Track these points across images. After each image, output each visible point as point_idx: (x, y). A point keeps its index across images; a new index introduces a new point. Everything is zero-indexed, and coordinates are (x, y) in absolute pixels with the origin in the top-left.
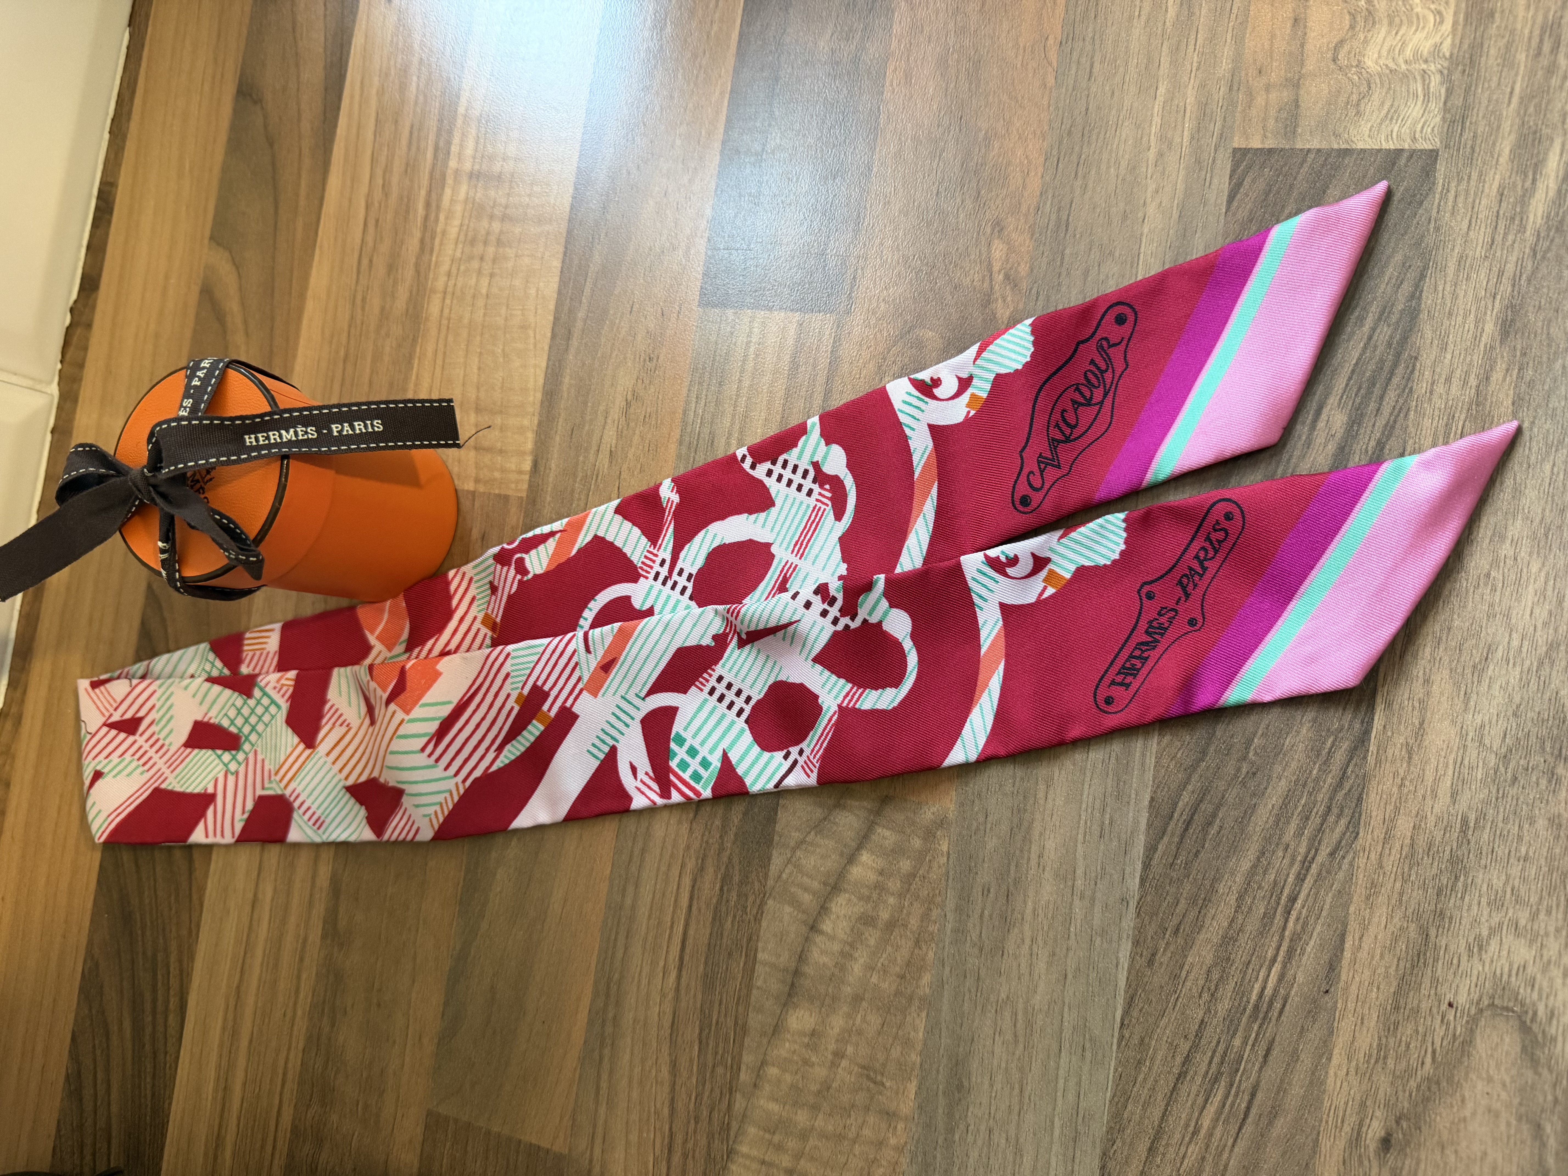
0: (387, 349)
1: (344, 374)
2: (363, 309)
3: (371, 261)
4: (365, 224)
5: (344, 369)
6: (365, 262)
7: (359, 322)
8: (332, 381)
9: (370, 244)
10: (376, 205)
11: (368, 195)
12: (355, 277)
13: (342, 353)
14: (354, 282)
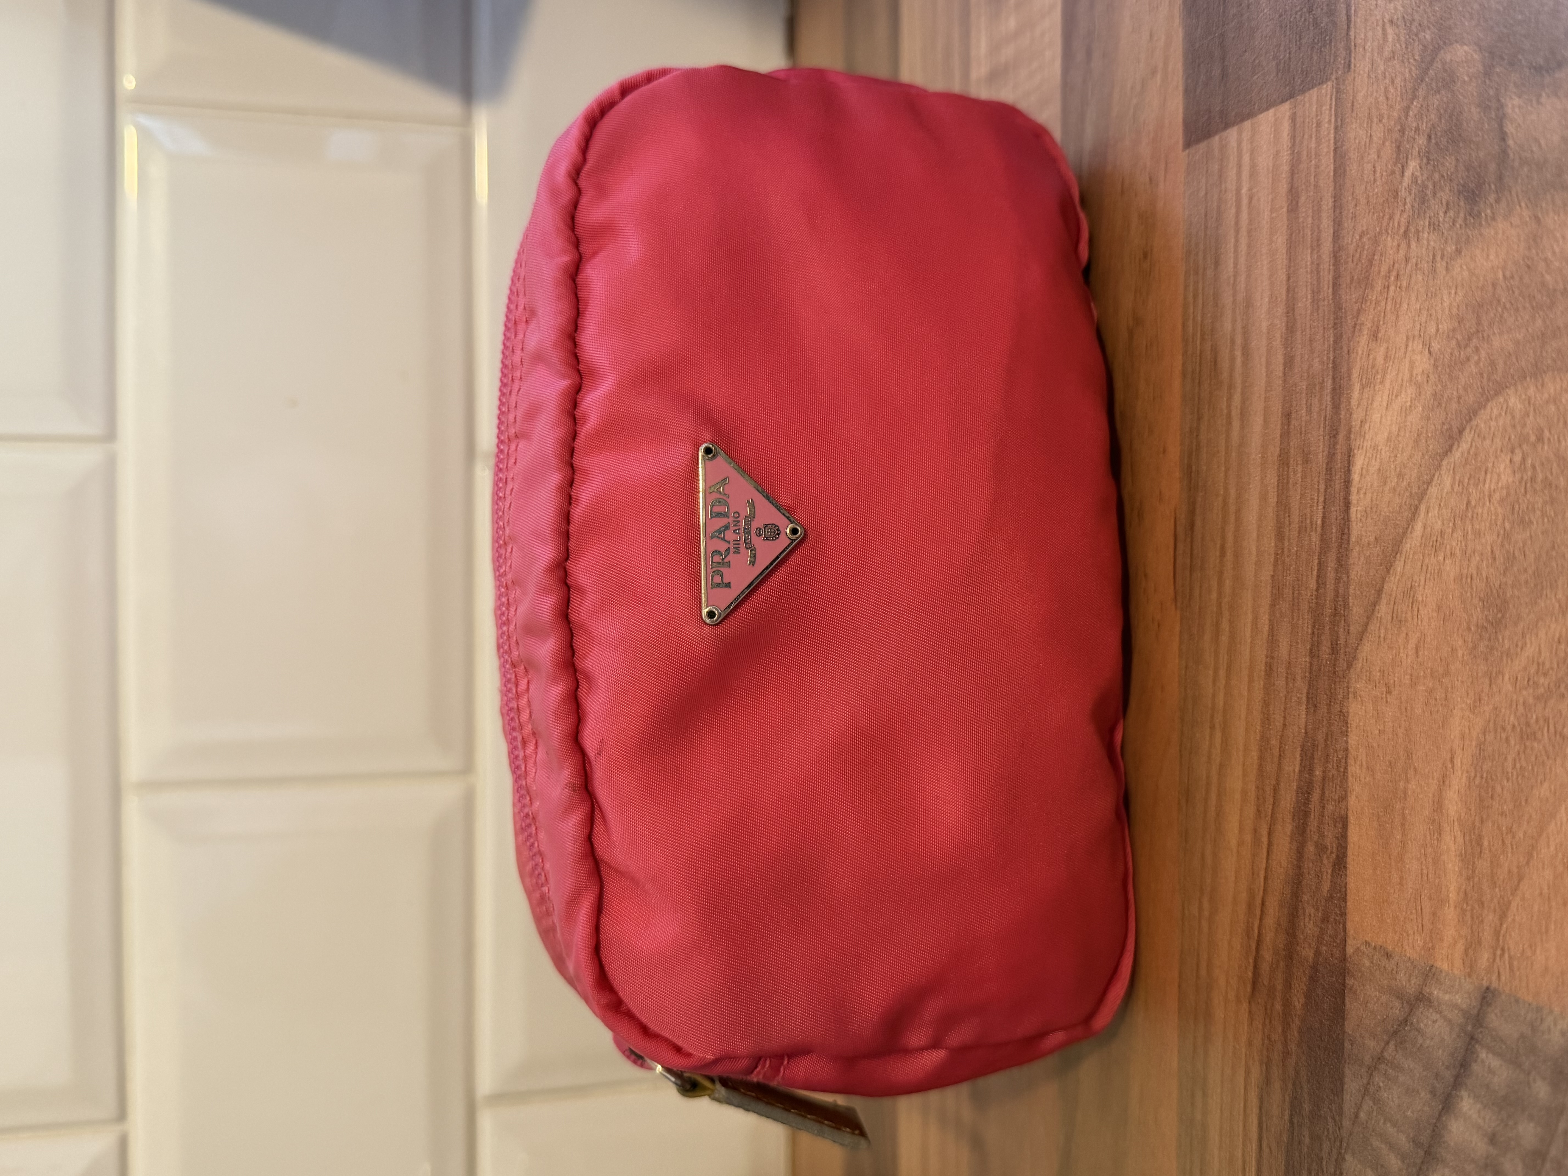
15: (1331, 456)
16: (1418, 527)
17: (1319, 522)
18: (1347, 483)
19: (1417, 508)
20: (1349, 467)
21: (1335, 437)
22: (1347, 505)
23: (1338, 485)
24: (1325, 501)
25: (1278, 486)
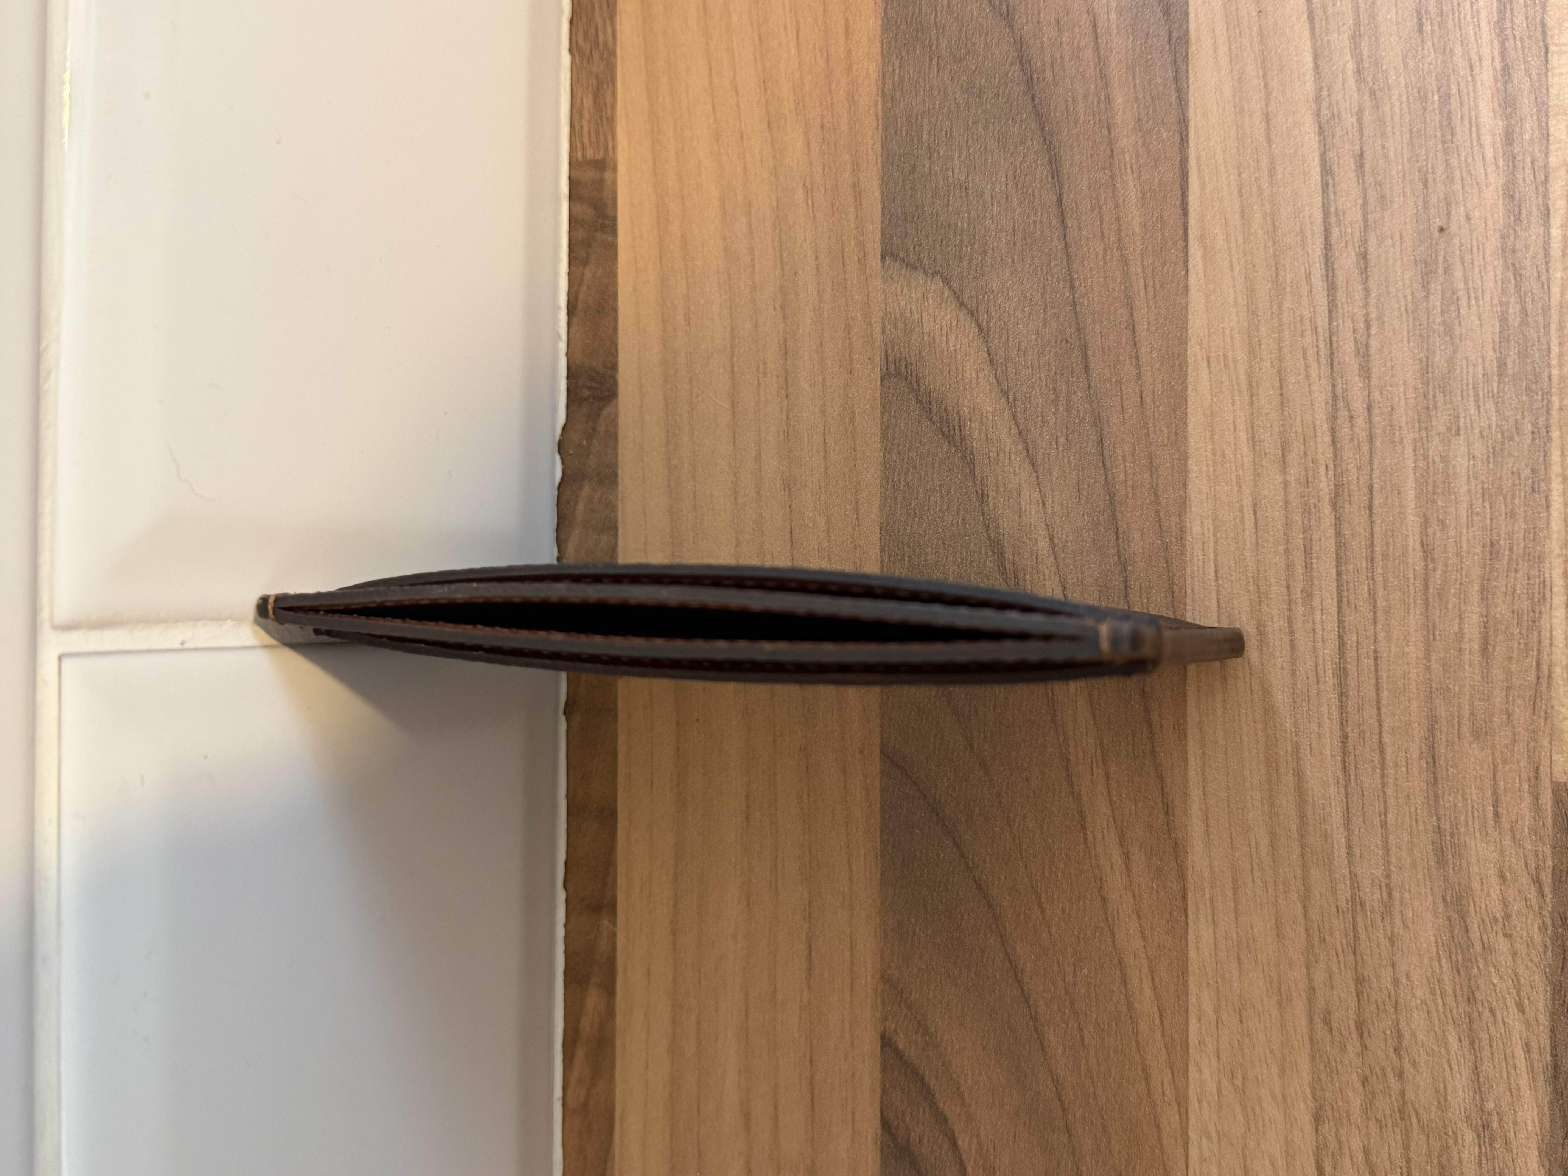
0: (1461, 463)
1: (1338, 534)
2: (1366, 372)
3: (1364, 256)
4: (1326, 170)
5: (1338, 521)
6: (1346, 261)
7: (1359, 406)
8: (1307, 551)
9: (1354, 215)
10: (1349, 120)
11: (1318, 99)
12: (1322, 300)
13: (1324, 485)
14: (1323, 312)
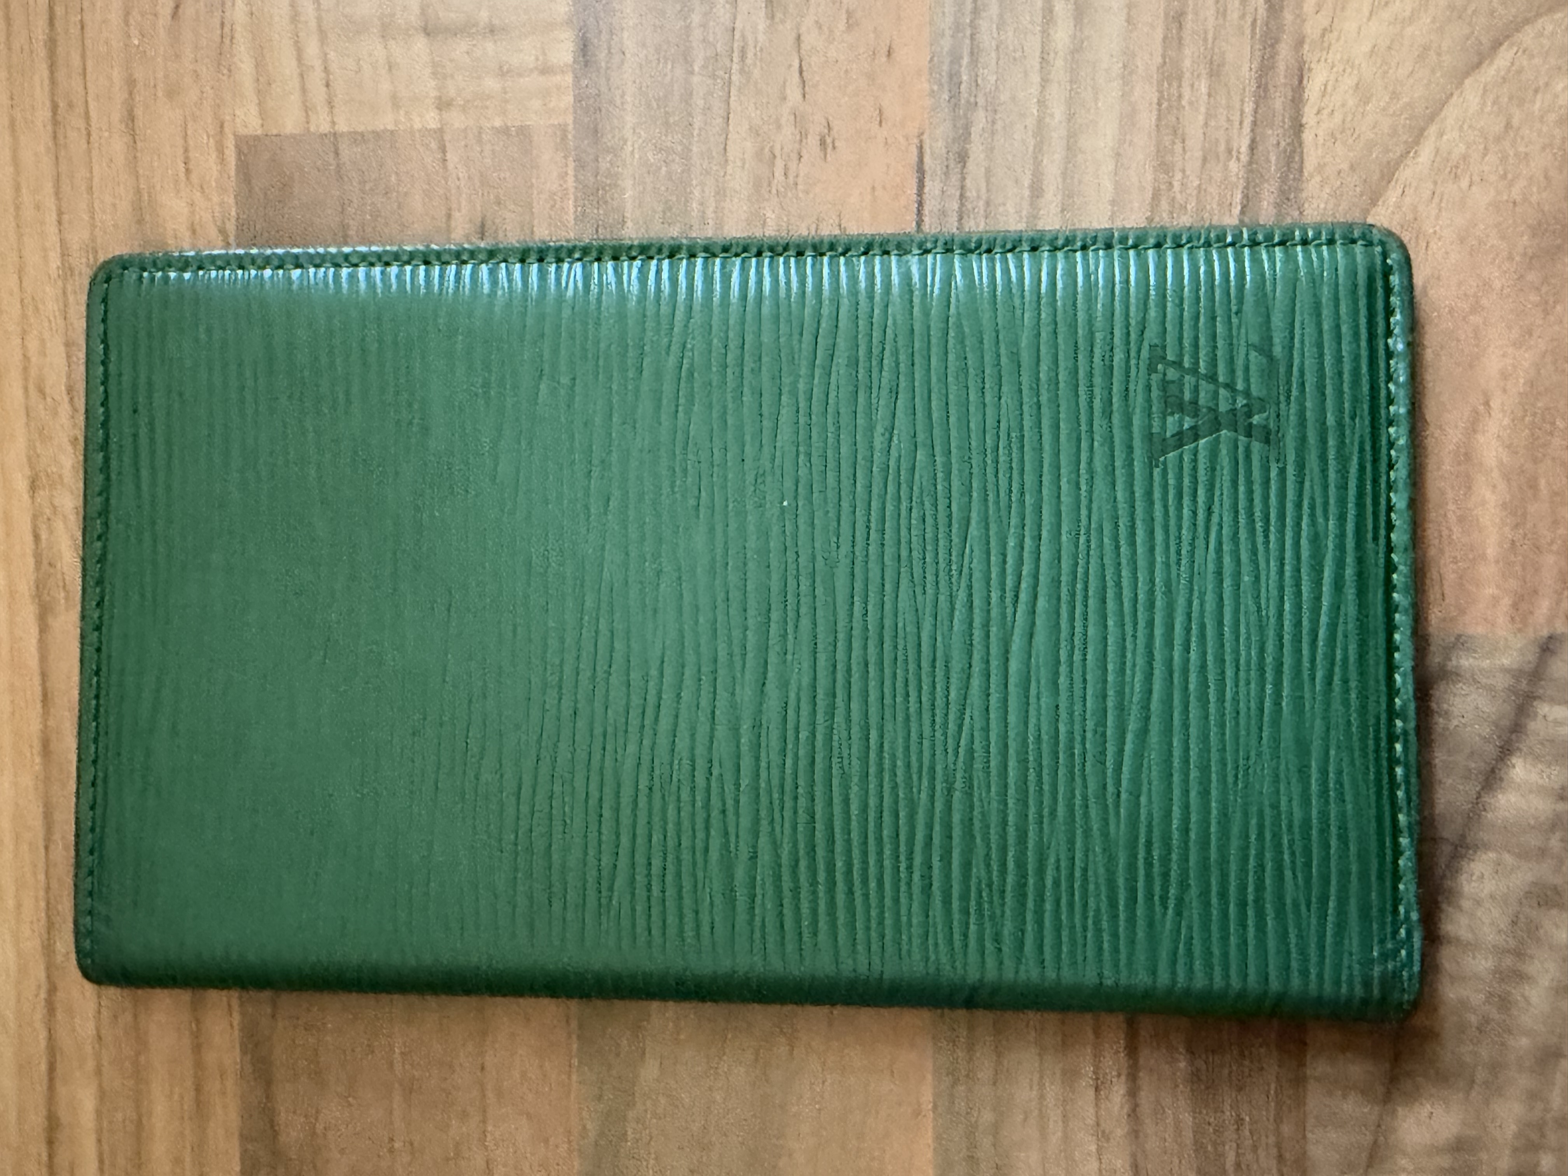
15: (1265, 68)
16: (1426, 153)
17: (1244, 149)
18: (1297, 100)
19: (1422, 130)
20: (1301, 81)
21: (1272, 46)
22: (1298, 128)
23: (1279, 102)
24: (1254, 123)
25: (1159, 104)
